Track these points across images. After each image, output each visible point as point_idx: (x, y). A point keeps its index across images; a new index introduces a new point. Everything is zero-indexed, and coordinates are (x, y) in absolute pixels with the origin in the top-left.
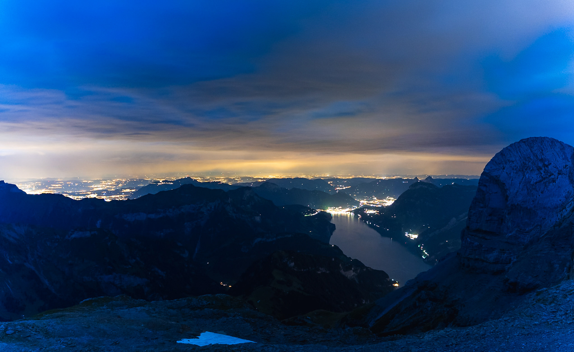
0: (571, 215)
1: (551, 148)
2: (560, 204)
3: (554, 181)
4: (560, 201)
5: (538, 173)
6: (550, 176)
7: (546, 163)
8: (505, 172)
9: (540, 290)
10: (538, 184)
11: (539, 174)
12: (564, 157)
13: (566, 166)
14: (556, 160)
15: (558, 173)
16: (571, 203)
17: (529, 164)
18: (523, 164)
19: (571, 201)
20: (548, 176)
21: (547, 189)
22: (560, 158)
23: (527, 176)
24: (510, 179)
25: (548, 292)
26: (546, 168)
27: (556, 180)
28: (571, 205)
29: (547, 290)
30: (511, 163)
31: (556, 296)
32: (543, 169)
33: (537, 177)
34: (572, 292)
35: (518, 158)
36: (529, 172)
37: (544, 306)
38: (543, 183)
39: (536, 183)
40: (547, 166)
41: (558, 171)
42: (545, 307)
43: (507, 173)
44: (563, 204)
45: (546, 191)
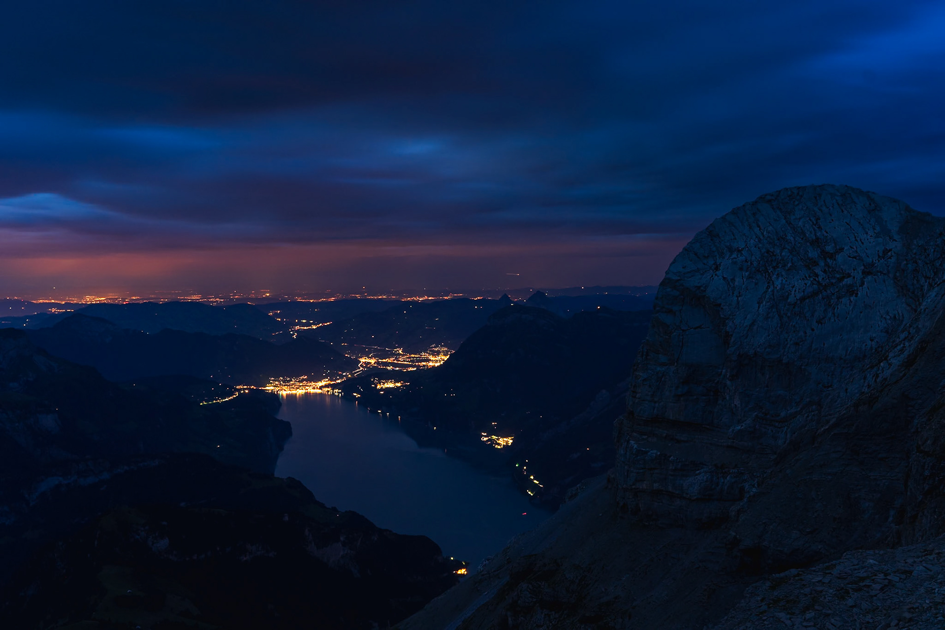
0: (904, 375)
1: (843, 211)
2: (871, 347)
3: (851, 291)
4: (872, 340)
5: (807, 276)
6: (841, 280)
7: (829, 248)
8: (720, 277)
9: (782, 575)
10: (807, 301)
11: (810, 277)
12: (878, 229)
13: (886, 252)
14: (856, 240)
15: (863, 273)
16: (902, 345)
17: (783, 254)
18: (766, 254)
19: (904, 340)
20: (834, 281)
21: (834, 313)
22: (867, 233)
23: (778, 283)
24: (733, 293)
25: (802, 580)
26: (828, 260)
27: (857, 290)
28: (902, 351)
29: (798, 575)
30: (734, 255)
31: (821, 592)
32: (822, 264)
33: (806, 284)
34: (864, 584)
35: (752, 241)
36: (783, 273)
37: (788, 616)
38: (823, 298)
39: (803, 299)
40: (832, 256)
41: (863, 267)
42: (790, 619)
43: (724, 278)
44: (880, 349)
45: (830, 319)
